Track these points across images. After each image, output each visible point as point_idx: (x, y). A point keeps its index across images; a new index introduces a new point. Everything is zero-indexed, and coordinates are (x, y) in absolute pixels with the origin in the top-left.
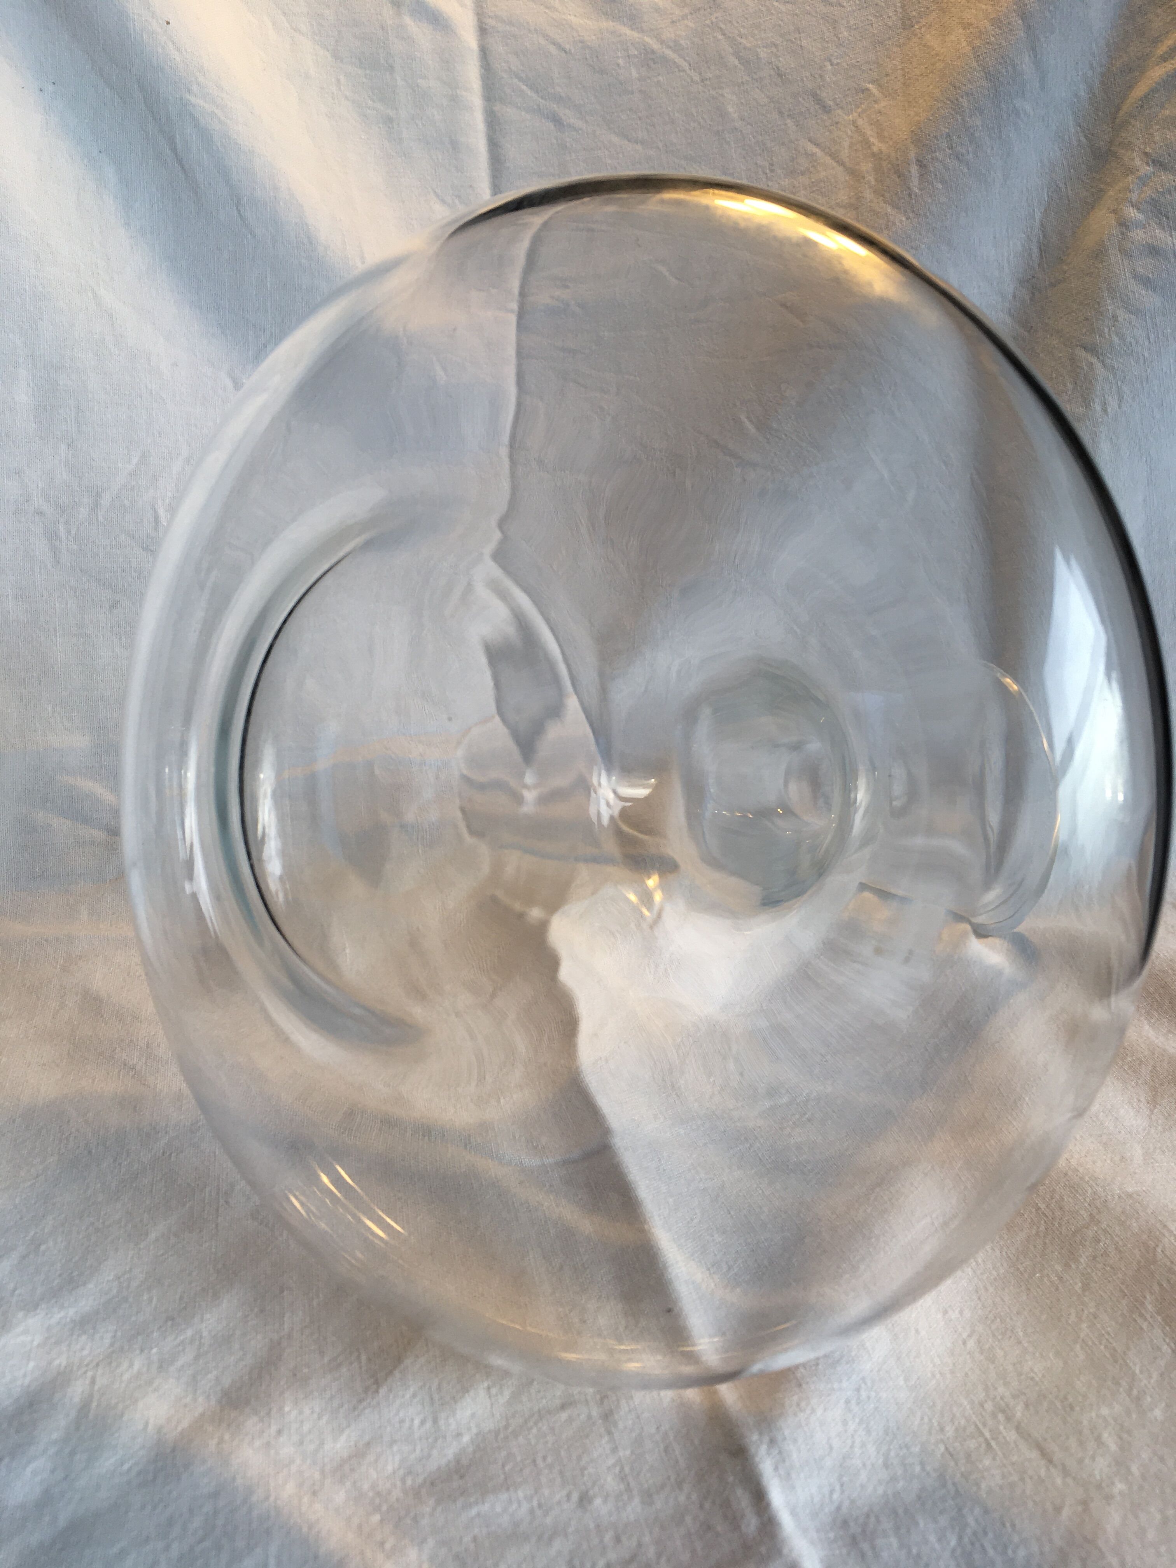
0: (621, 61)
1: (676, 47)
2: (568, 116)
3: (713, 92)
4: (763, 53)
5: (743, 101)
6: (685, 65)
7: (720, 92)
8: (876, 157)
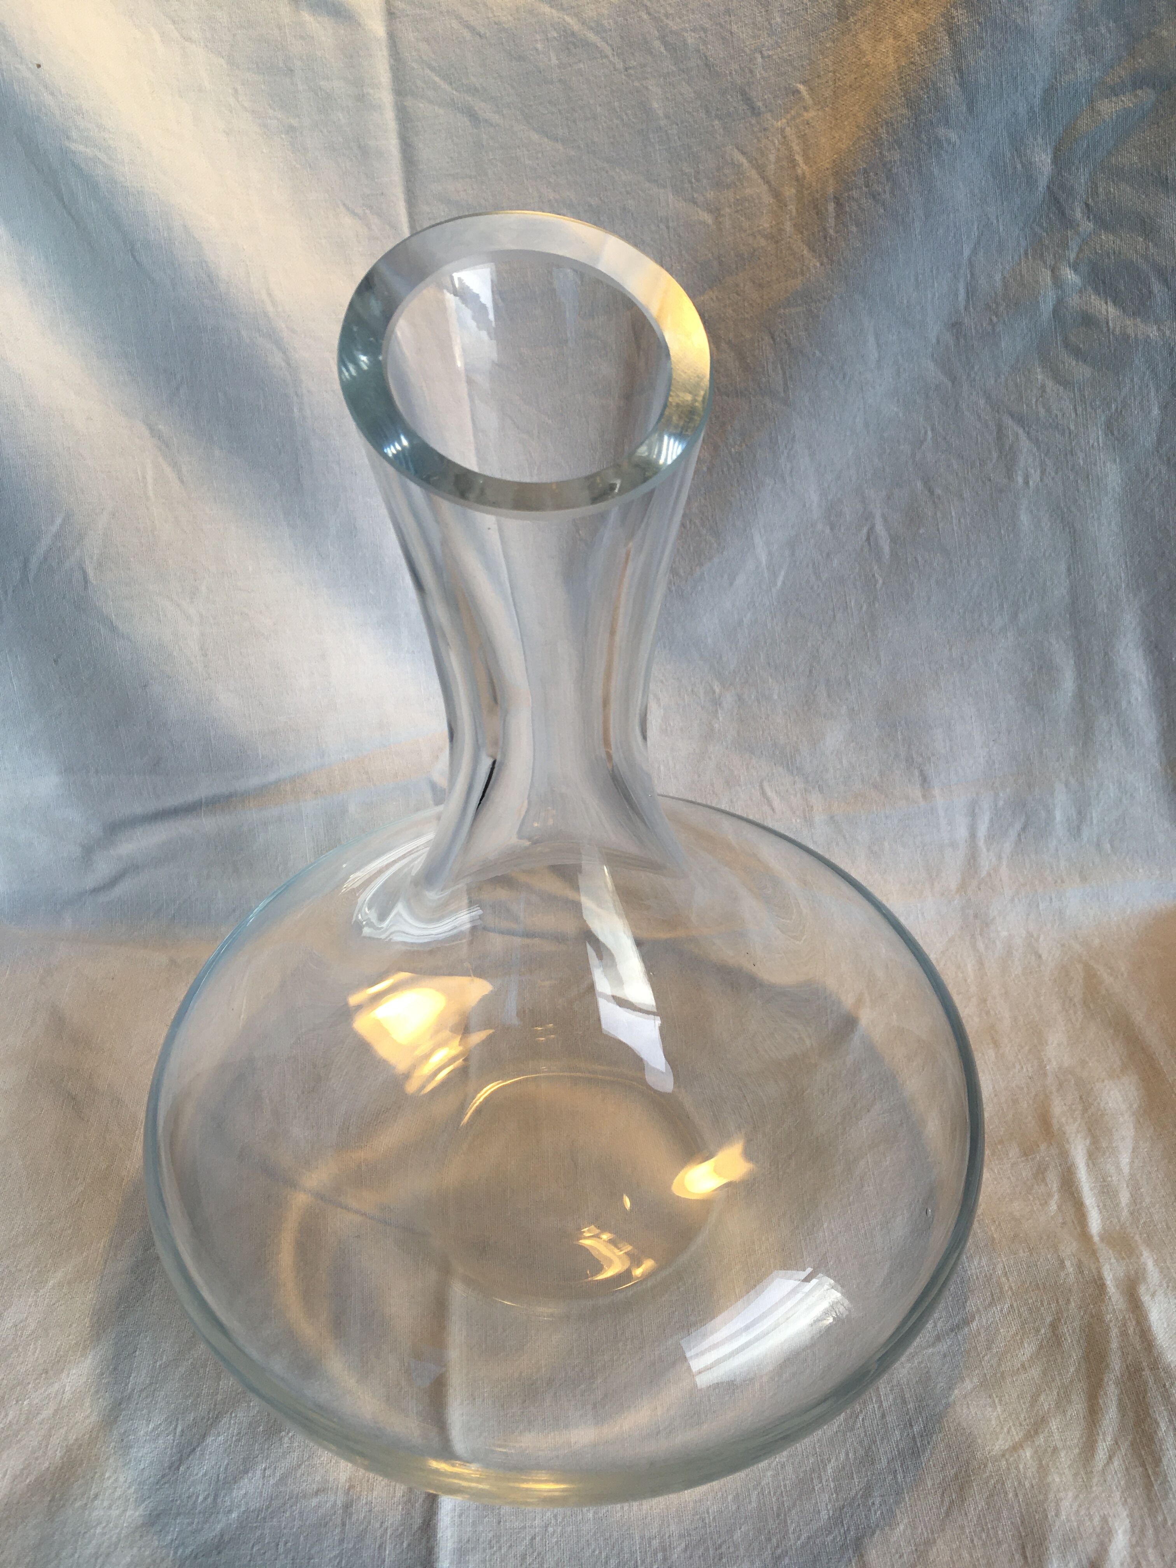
0: (539, 46)
1: (598, 28)
2: (484, 110)
3: (637, 84)
4: (691, 39)
5: (669, 95)
6: (608, 51)
7: (644, 82)
8: (799, 181)
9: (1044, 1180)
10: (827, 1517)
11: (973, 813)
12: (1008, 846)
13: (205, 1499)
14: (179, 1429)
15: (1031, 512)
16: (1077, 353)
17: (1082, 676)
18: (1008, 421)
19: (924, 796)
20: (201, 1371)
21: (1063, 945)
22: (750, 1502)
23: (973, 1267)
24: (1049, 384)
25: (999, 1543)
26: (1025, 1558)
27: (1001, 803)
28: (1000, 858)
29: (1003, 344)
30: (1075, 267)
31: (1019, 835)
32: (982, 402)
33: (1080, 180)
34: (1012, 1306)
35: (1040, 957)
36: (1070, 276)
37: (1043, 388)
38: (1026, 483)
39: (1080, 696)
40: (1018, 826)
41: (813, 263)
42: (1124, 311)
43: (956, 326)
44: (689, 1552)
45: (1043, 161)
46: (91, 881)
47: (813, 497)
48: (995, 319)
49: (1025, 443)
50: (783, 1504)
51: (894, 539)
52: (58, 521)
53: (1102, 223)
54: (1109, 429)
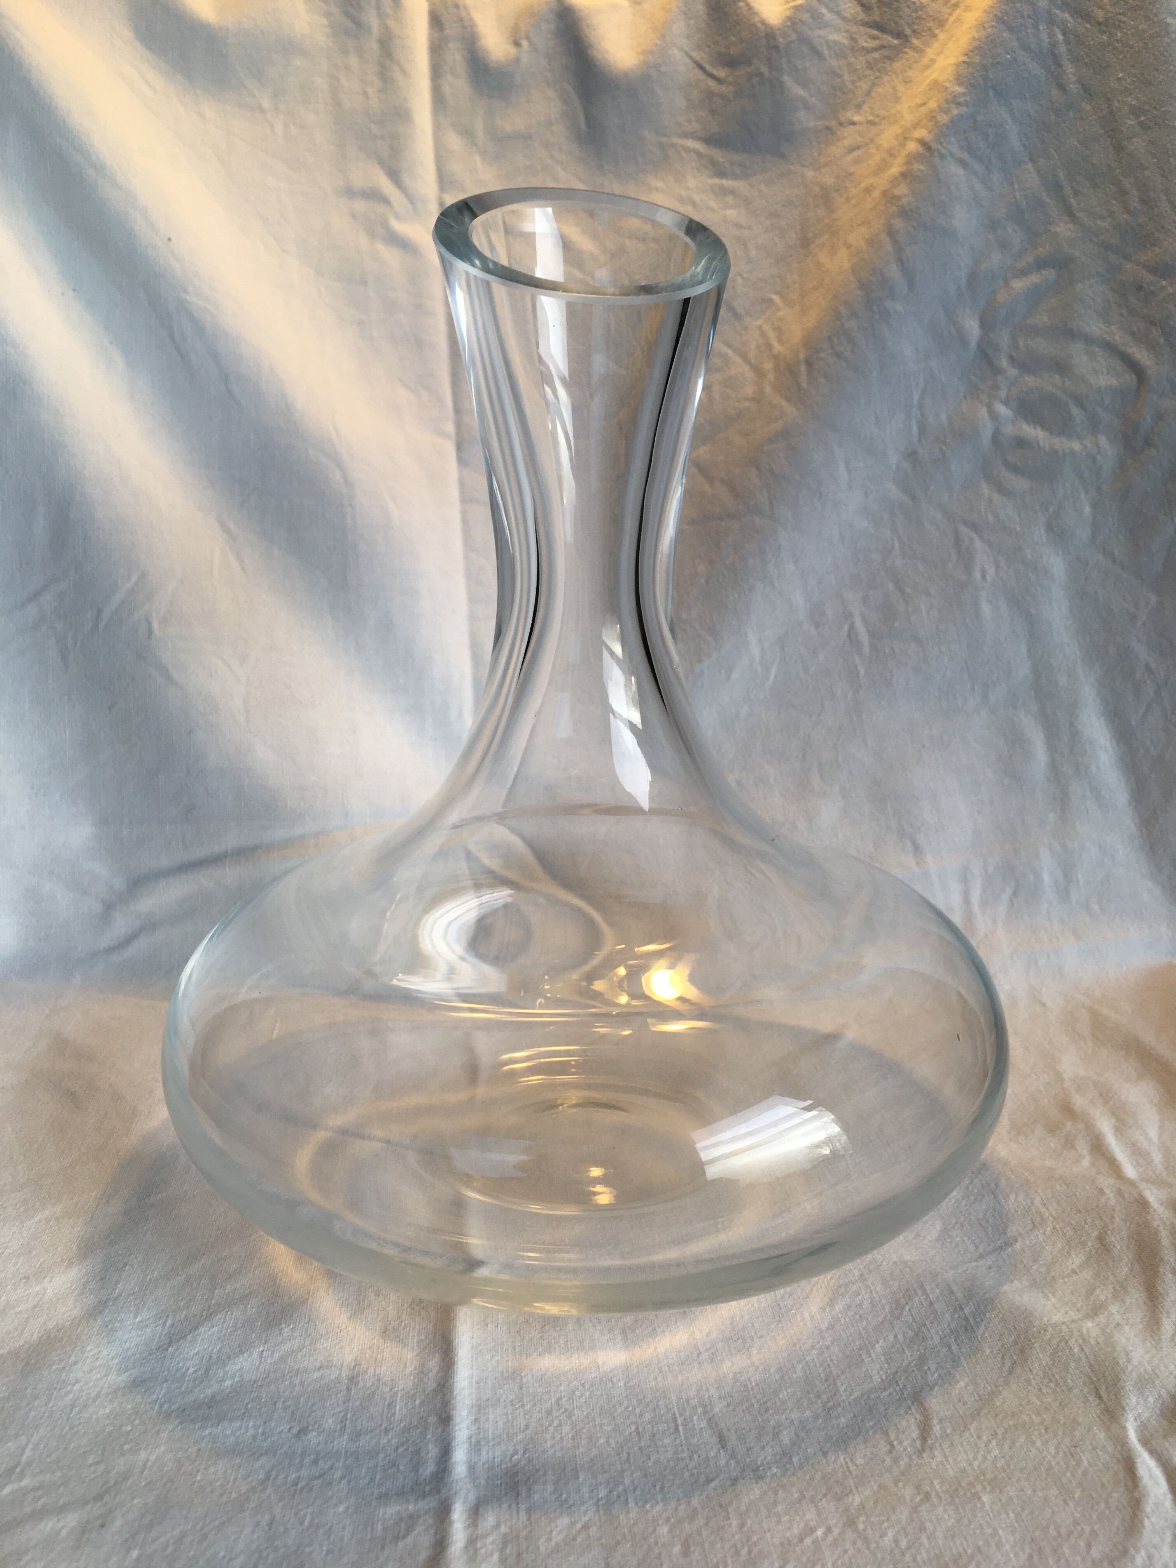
8: (776, 357)
9: (1073, 1147)
10: (879, 1380)
11: (965, 878)
12: (1002, 910)
13: (196, 1371)
14: (169, 1322)
15: (991, 602)
16: (1014, 469)
17: (1052, 747)
18: (963, 529)
19: (917, 863)
20: (195, 1284)
21: (1065, 996)
22: (795, 1372)
23: (1010, 1203)
24: (995, 496)
25: (1070, 1389)
26: (1100, 1398)
27: (991, 869)
28: (995, 921)
29: (953, 467)
30: (1006, 403)
31: (1011, 900)
32: (939, 516)
33: (1004, 338)
34: (1054, 1228)
35: (1044, 1005)
36: (1002, 410)
37: (990, 500)
38: (984, 577)
39: (1053, 765)
40: (1009, 891)
41: (790, 410)
42: (1051, 433)
43: (911, 455)
44: (731, 1408)
45: (972, 327)
46: (106, 940)
47: (799, 599)
48: (944, 448)
49: (979, 544)
50: (831, 1372)
51: (872, 634)
52: (134, 579)
53: (1025, 368)
54: (1050, 527)
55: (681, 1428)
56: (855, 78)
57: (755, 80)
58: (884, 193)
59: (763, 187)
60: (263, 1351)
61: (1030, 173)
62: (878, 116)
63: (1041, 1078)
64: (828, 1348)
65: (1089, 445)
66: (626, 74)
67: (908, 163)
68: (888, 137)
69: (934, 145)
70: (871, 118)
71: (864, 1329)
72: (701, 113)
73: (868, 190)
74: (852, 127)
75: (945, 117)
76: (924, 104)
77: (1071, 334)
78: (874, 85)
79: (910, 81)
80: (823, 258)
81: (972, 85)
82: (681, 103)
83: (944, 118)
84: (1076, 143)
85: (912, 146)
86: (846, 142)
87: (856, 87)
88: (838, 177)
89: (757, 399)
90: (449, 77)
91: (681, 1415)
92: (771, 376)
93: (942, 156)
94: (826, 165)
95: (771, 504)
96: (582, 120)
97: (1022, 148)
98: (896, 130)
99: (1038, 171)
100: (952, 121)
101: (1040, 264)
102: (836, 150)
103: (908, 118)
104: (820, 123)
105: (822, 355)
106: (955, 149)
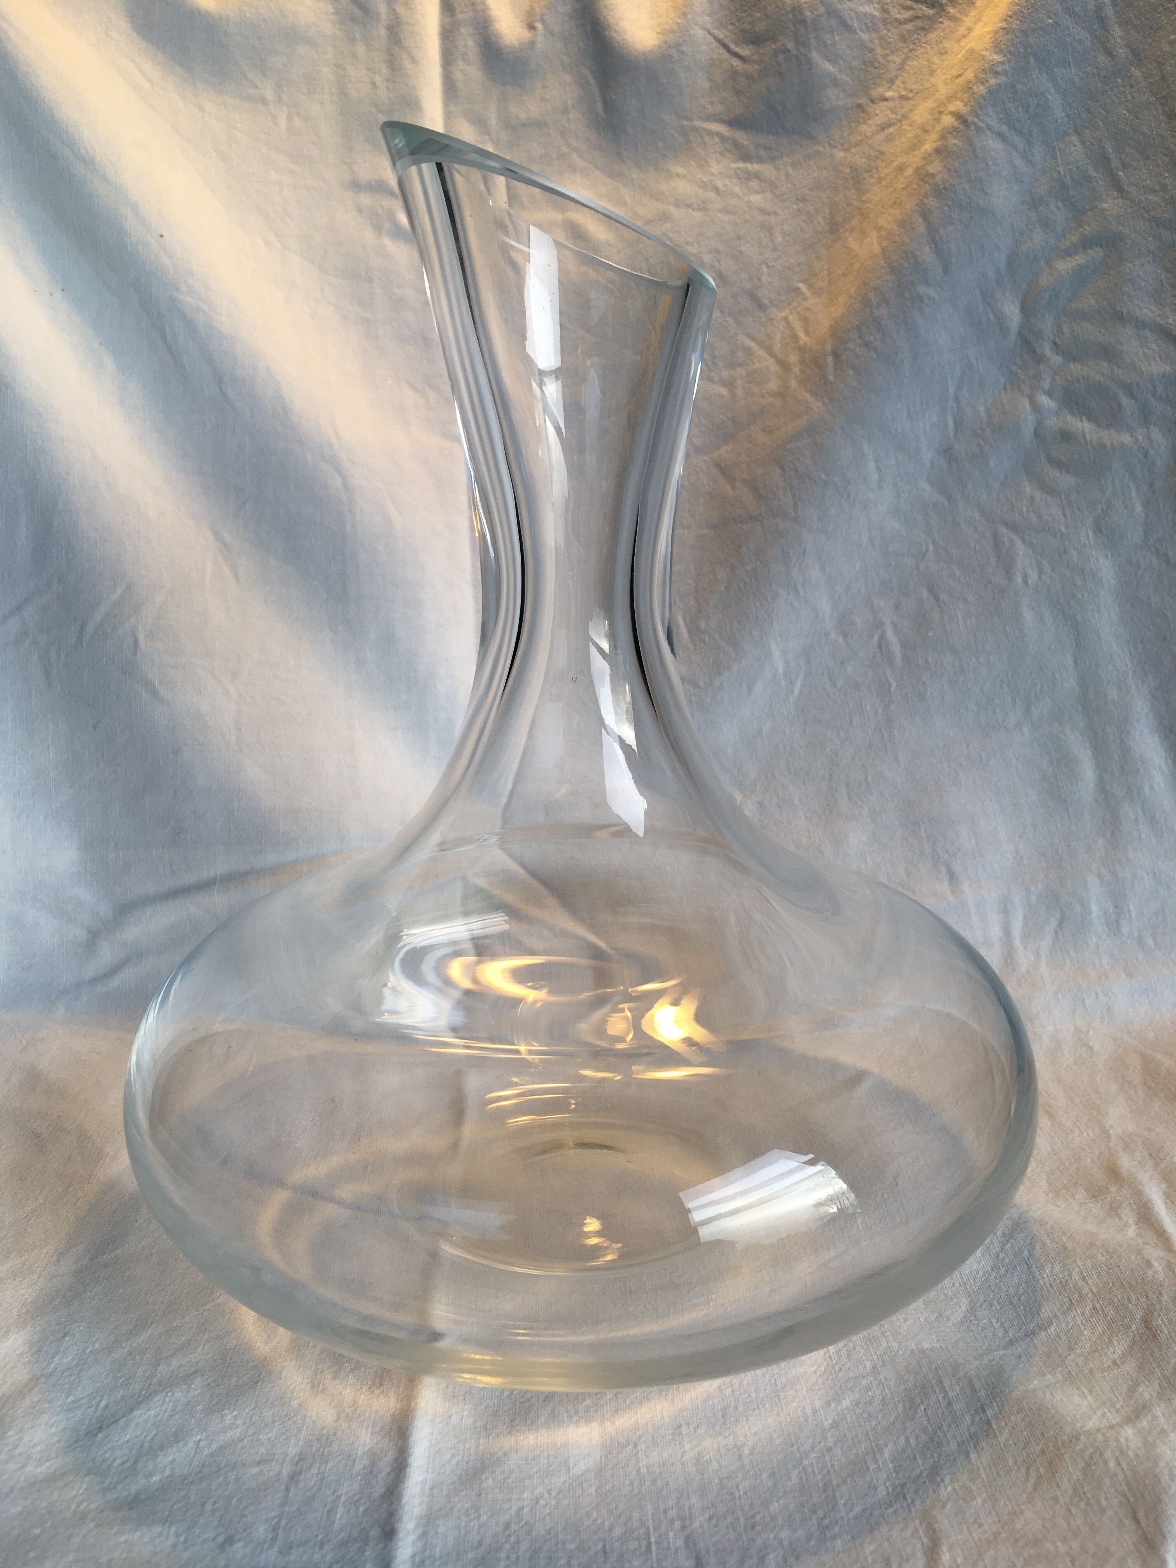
8: (802, 350)
9: (1118, 1215)
10: (885, 1493)
11: (1005, 910)
12: (1046, 944)
13: (123, 1463)
14: (104, 1403)
15: (1033, 609)
16: (1060, 465)
17: (1101, 766)
18: (1003, 530)
19: (953, 892)
21: (1115, 1039)
22: (790, 1479)
23: (1045, 1275)
24: (1038, 494)
25: (1103, 1511)
26: (1138, 1522)
27: (1034, 899)
28: (1038, 956)
29: (992, 464)
30: (1049, 394)
31: (1056, 932)
32: (977, 516)
33: (1047, 325)
34: (1094, 1307)
35: (1091, 1049)
36: (1046, 402)
37: (1032, 499)
38: (1026, 582)
39: (1102, 787)
40: (1054, 922)
41: (817, 406)
42: (1099, 425)
43: (947, 452)
44: (713, 1522)
45: (1012, 312)
46: (90, 971)
47: (826, 607)
48: (982, 442)
49: (1019, 546)
50: (831, 1481)
51: (904, 644)
52: (119, 591)
53: (1069, 356)
54: (1098, 528)
55: (654, 1548)
56: (888, 52)
57: (781, 57)
58: (917, 170)
59: (790, 170)
60: (200, 1440)
61: (1075, 145)
62: (912, 91)
63: (1085, 1134)
64: (829, 1450)
65: (1140, 438)
66: (644, 54)
67: (943, 137)
68: (922, 112)
69: (970, 119)
70: (904, 93)
71: (872, 1430)
72: (725, 94)
73: (901, 169)
74: (884, 103)
75: (981, 87)
76: (960, 75)
77: (1120, 317)
78: (907, 58)
79: (946, 53)
80: (853, 244)
81: (1010, 53)
82: (703, 82)
83: (981, 89)
84: (1125, 112)
85: (948, 121)
86: (878, 120)
87: (889, 62)
88: (869, 157)
89: (782, 394)
90: (460, 63)
91: (655, 1530)
92: (796, 369)
93: (978, 129)
94: (857, 144)
95: (796, 505)
96: (599, 105)
97: (1066, 120)
98: (930, 104)
99: (1083, 143)
100: (990, 92)
101: (1087, 243)
102: (866, 129)
103: (944, 91)
104: (849, 100)
105: (850, 345)
106: (993, 123)
